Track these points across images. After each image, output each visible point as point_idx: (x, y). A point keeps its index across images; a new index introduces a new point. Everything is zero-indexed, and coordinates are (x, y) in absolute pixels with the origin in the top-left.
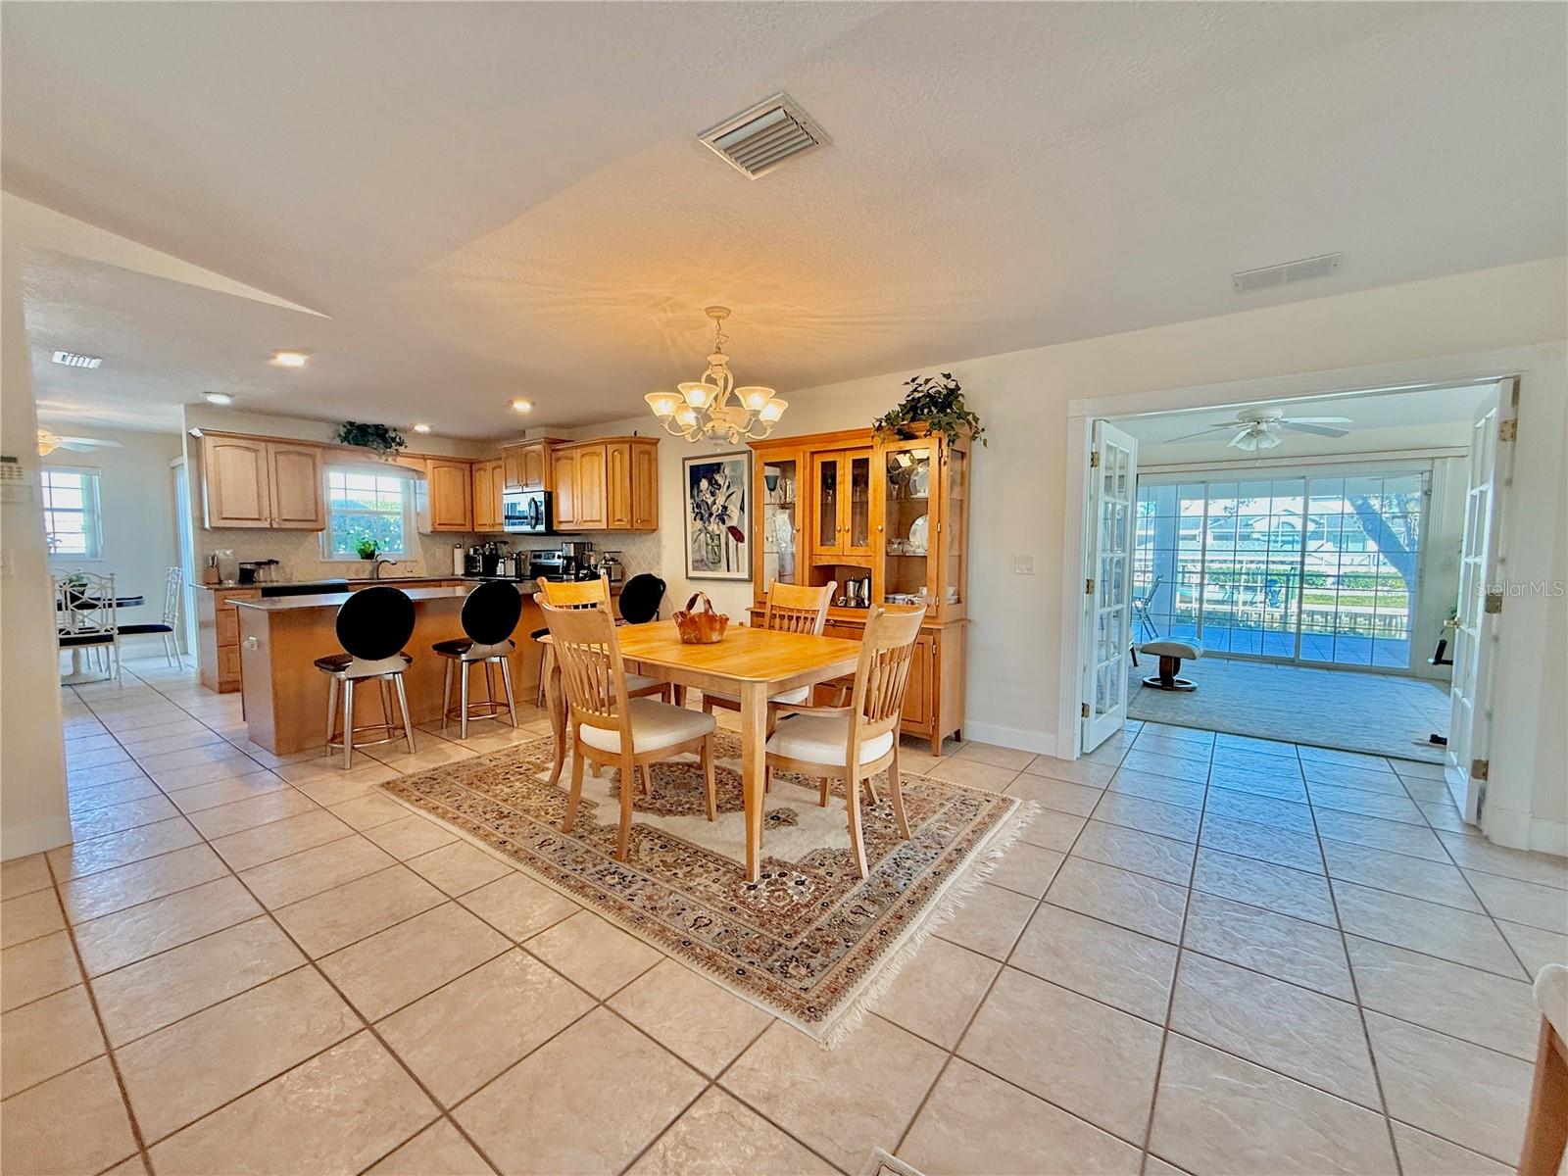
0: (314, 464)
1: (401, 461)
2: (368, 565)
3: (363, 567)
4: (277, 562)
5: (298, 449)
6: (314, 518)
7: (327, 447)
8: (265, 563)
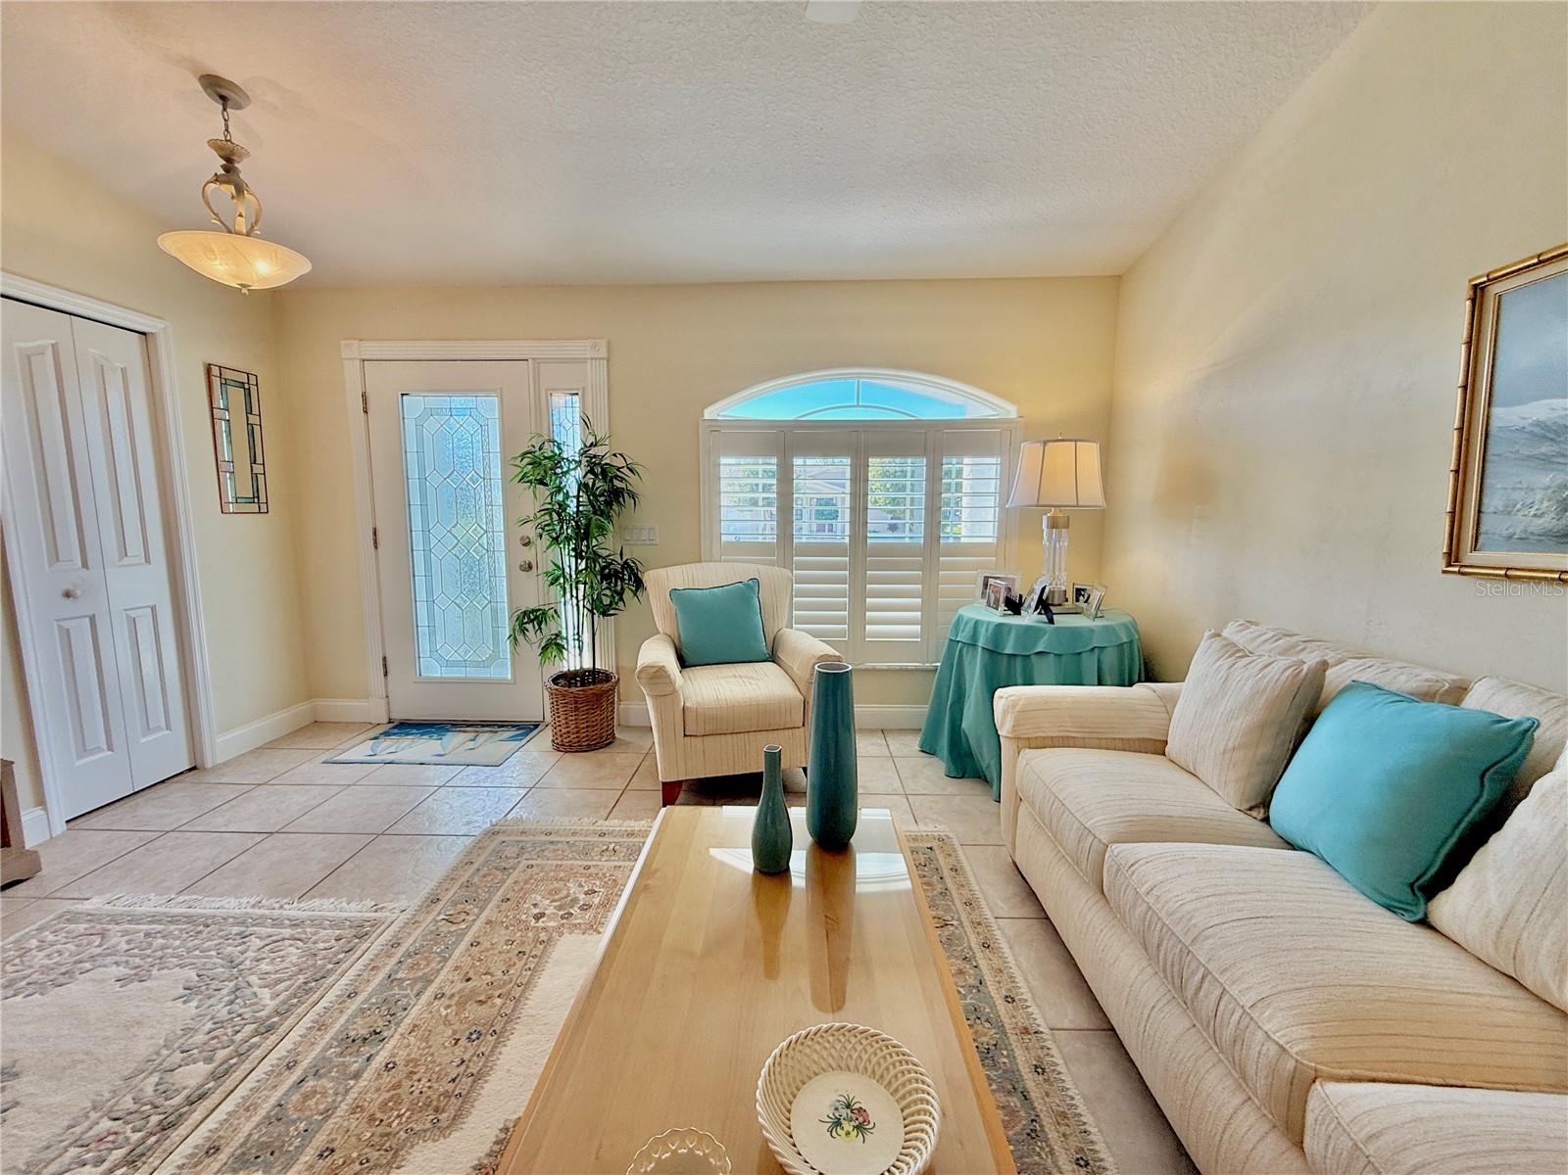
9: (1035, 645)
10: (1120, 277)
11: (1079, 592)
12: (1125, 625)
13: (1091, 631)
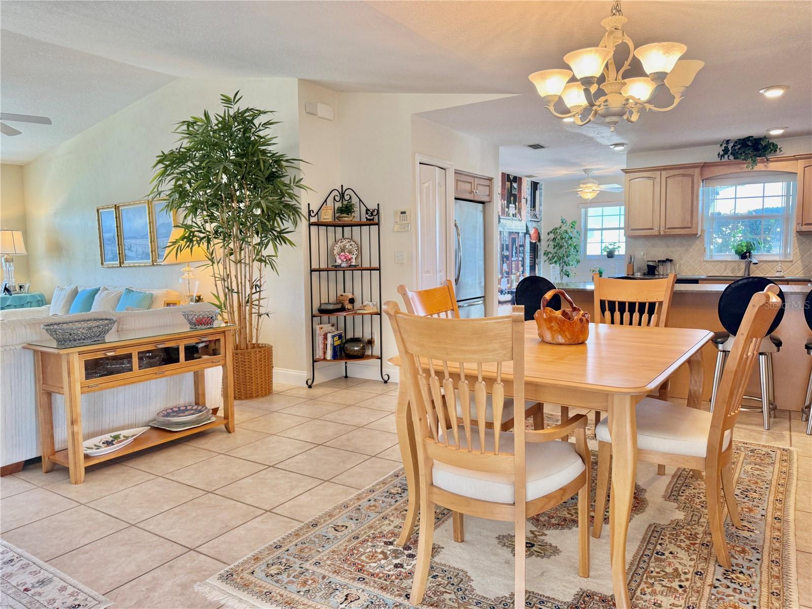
0: (693, 183)
1: (773, 166)
2: (743, 264)
3: (739, 266)
4: (671, 261)
5: (681, 171)
6: (689, 225)
7: (704, 166)
8: (663, 261)
9: (5, 303)
10: (22, 166)
11: (21, 287)
12: (39, 295)
13: (27, 297)
